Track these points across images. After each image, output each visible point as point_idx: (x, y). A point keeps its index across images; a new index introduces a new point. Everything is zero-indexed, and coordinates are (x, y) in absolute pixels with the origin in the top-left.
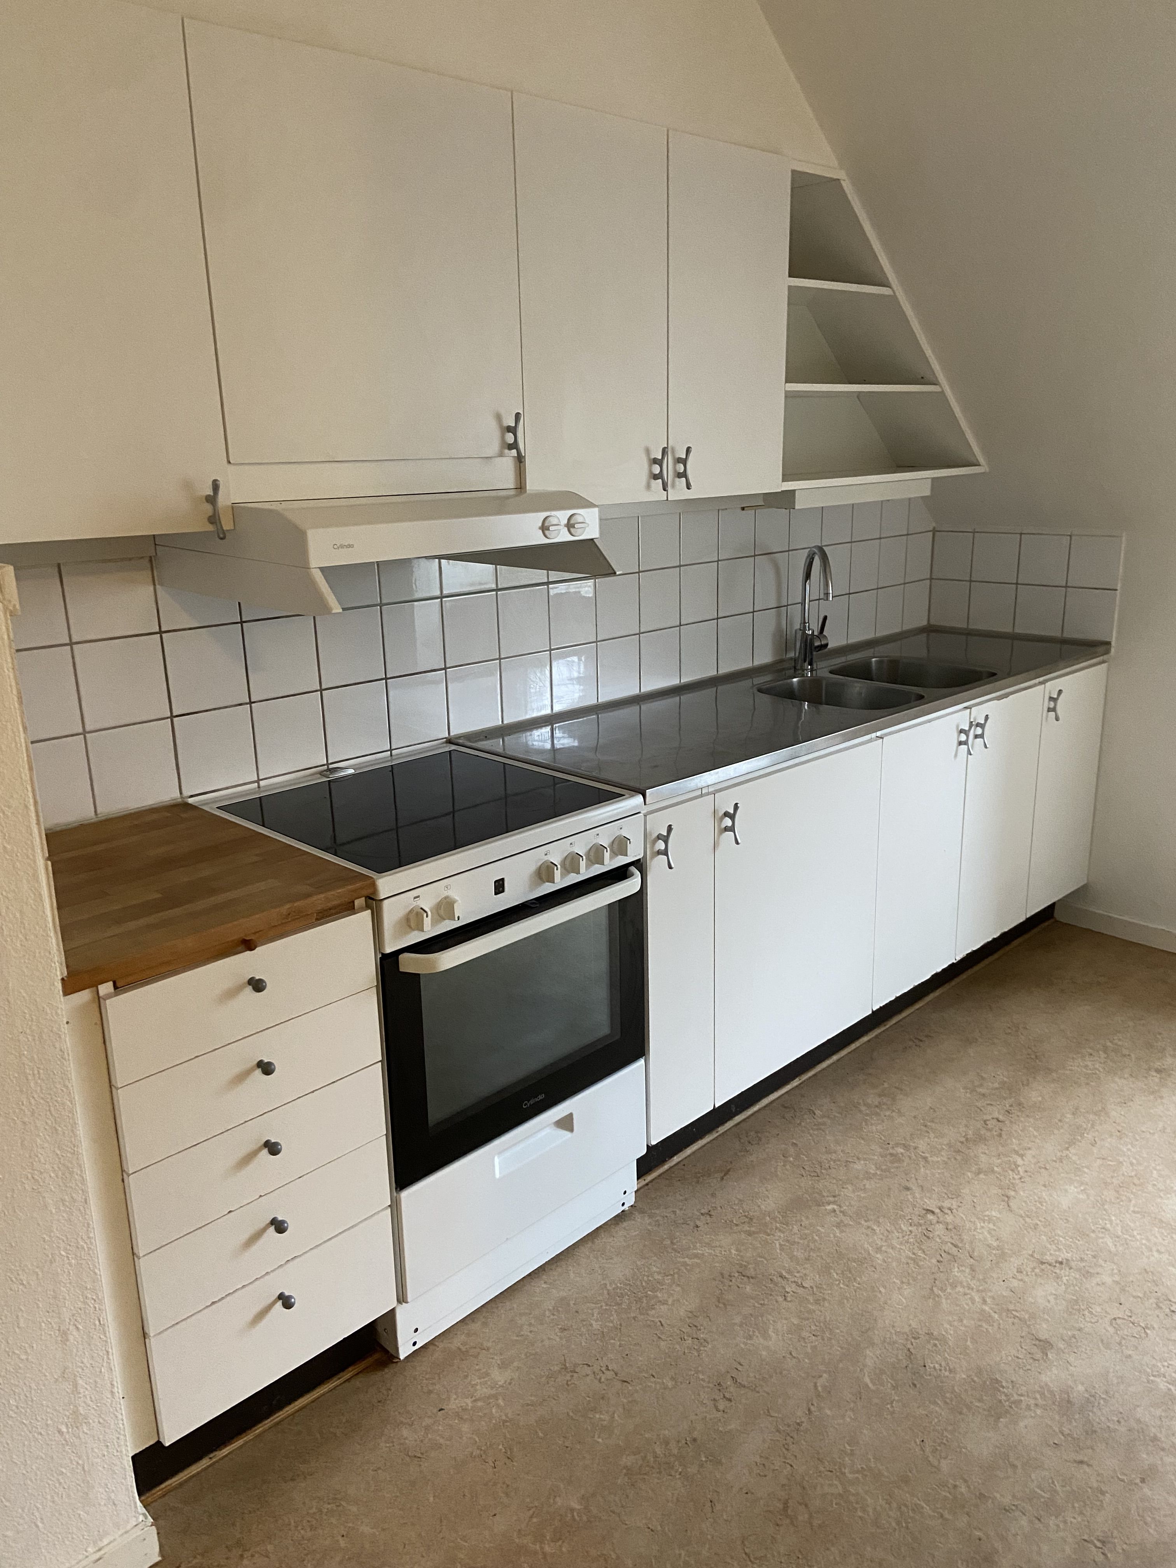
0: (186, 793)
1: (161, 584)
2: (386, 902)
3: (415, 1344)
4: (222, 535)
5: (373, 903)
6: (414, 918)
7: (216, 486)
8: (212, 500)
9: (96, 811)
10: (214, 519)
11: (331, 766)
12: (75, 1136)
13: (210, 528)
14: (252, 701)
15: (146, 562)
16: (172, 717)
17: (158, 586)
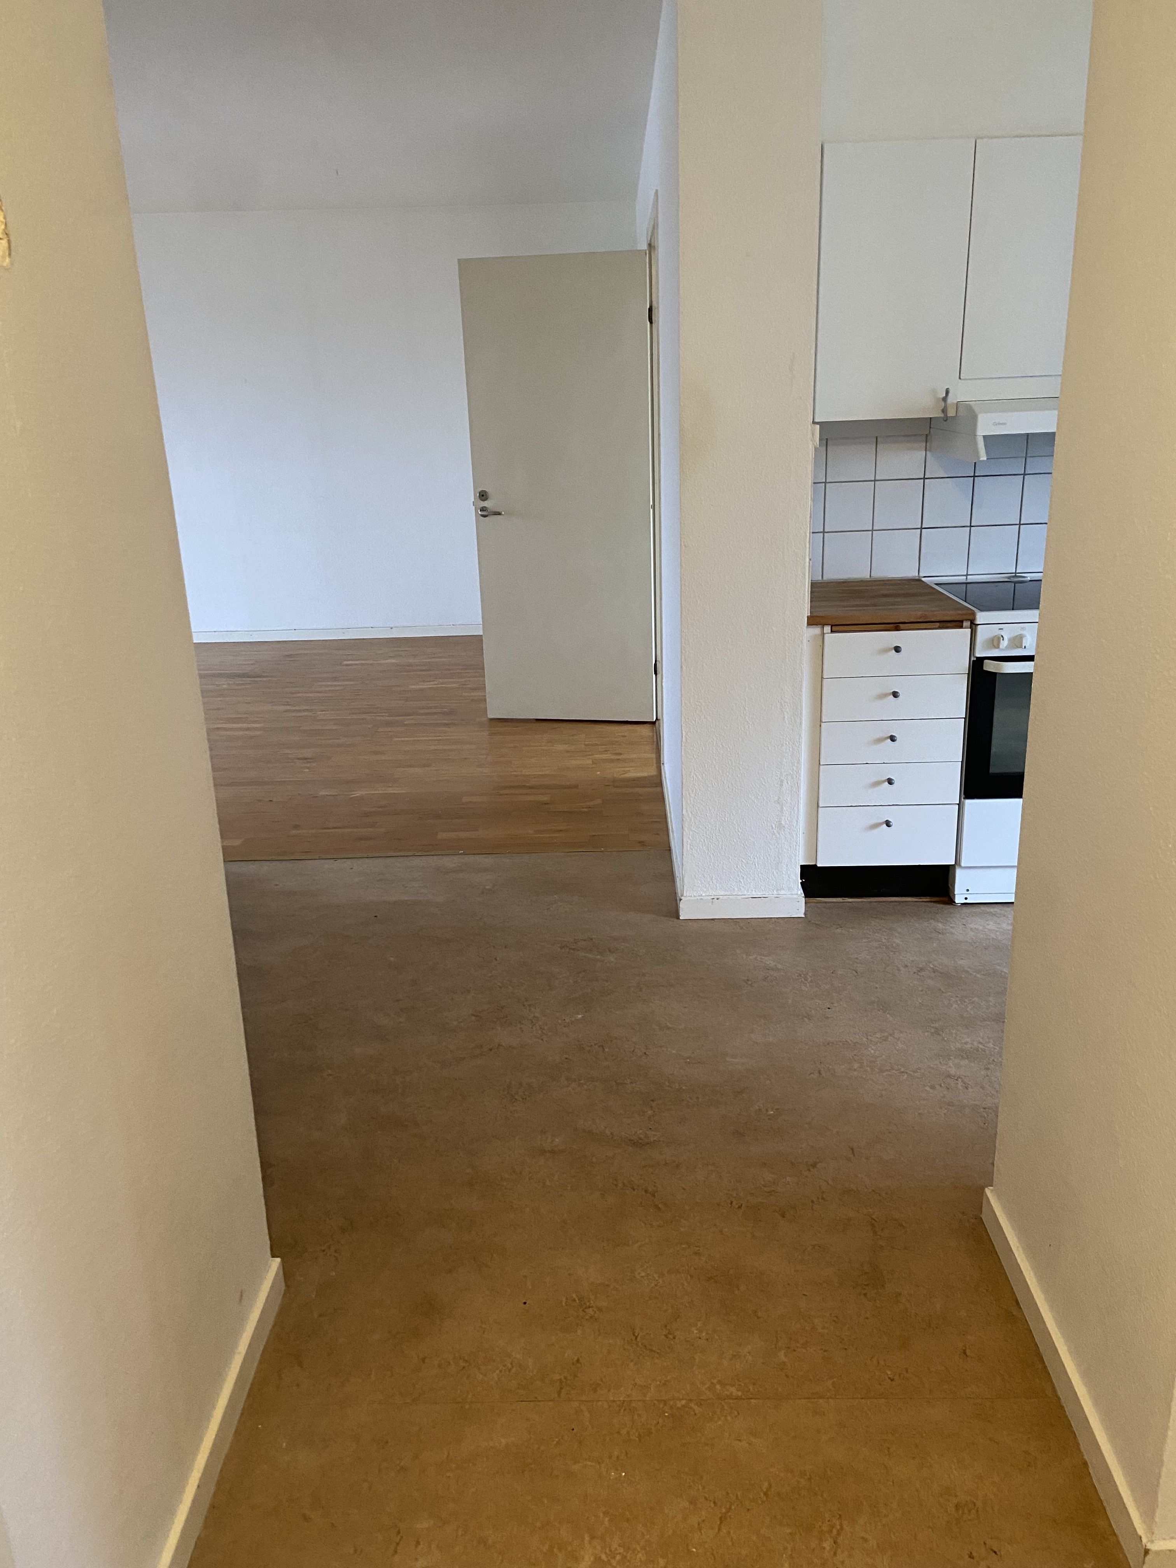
0: (922, 574)
1: (930, 451)
2: (979, 626)
3: (966, 899)
4: (946, 419)
5: (973, 626)
6: (995, 642)
7: (947, 392)
8: (945, 399)
9: (870, 576)
10: (944, 411)
11: (1017, 575)
12: (801, 691)
13: (942, 415)
14: (972, 525)
15: (924, 438)
16: (922, 528)
17: (928, 452)
